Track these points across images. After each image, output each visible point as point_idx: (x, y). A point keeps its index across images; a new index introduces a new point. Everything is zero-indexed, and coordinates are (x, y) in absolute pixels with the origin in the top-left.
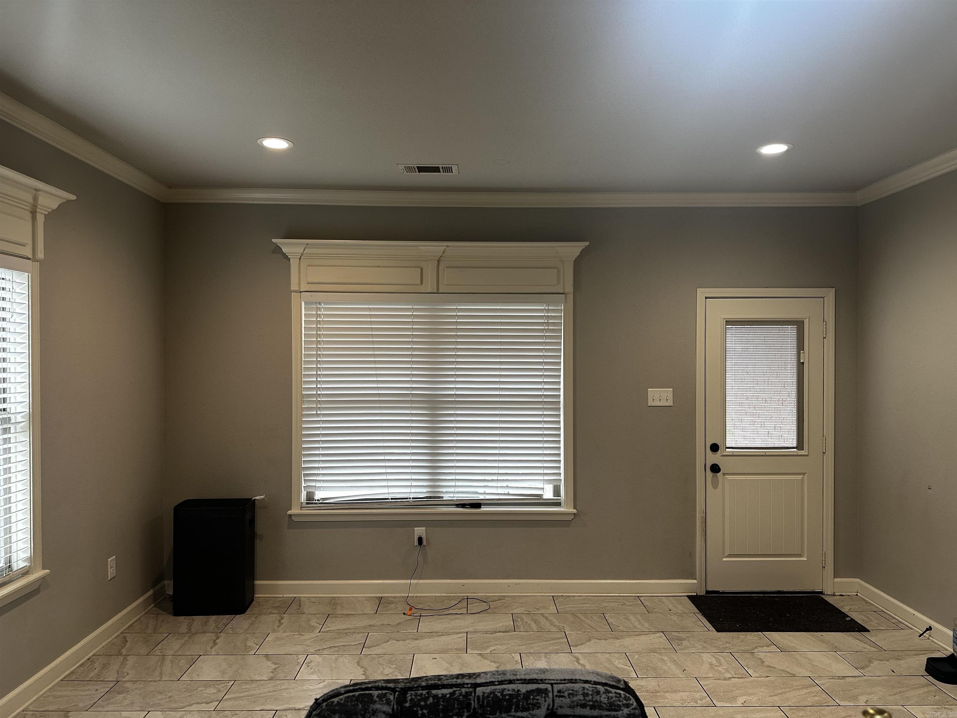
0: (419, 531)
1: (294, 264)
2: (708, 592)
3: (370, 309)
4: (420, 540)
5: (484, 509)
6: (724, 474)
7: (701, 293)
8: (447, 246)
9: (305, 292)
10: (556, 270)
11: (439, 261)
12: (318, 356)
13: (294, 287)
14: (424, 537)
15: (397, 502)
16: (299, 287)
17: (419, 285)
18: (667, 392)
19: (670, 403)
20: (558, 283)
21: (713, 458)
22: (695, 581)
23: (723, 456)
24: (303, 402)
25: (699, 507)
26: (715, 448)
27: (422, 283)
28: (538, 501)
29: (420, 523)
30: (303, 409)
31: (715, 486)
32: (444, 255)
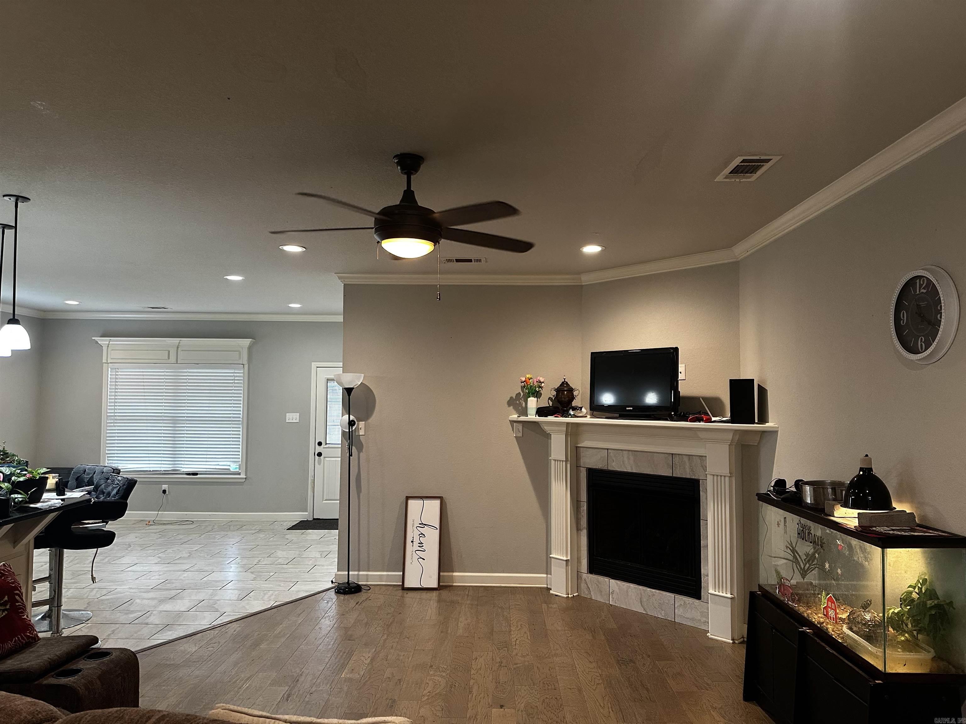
0: (165, 487)
1: (105, 349)
2: (314, 519)
3: (143, 372)
4: (164, 492)
5: (198, 476)
6: (325, 457)
7: (314, 365)
8: (180, 340)
9: (110, 363)
10: (238, 352)
11: (178, 348)
12: (116, 395)
13: (104, 361)
14: (167, 490)
15: (155, 472)
16: (107, 361)
17: (167, 359)
18: (296, 415)
19: (297, 421)
20: (240, 358)
21: (319, 449)
22: (307, 513)
23: (324, 448)
24: (107, 419)
25: (311, 473)
26: (320, 444)
27: (169, 359)
28: (227, 472)
29: (165, 483)
30: (107, 423)
31: (319, 464)
32: (180, 344)
